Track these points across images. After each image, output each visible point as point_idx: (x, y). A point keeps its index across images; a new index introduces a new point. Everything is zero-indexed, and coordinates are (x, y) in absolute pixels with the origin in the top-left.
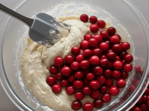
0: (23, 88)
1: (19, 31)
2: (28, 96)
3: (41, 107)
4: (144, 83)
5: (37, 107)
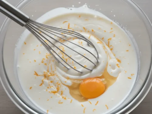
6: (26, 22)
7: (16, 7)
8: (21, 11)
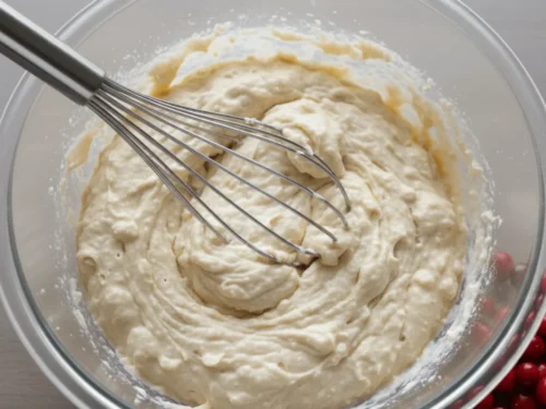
0: (87, 332)
1: (70, 120)
2: (105, 359)
3: (152, 400)
4: (526, 317)
5: (137, 401)
6: (91, 88)
7: (57, 36)
8: (76, 50)
